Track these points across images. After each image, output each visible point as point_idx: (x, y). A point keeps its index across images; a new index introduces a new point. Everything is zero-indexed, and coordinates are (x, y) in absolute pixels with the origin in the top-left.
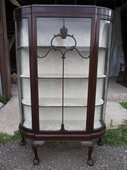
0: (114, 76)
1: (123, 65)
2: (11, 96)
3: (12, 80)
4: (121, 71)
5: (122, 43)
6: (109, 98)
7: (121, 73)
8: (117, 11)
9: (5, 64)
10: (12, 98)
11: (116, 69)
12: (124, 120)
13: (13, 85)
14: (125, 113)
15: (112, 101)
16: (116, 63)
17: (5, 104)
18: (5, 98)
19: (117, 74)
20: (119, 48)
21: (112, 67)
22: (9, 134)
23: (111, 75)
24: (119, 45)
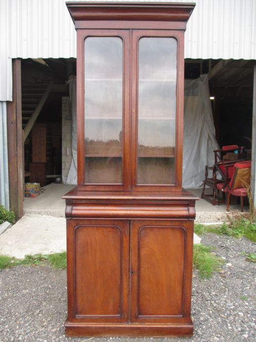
1: (211, 168)
2: (23, 214)
3: (25, 191)
4: (206, 178)
5: (214, 131)
9: (16, 165)
10: (24, 216)
13: (27, 199)
17: (13, 224)
18: (13, 215)
21: (199, 172)
22: (18, 257)
23: (198, 185)
24: (210, 134)
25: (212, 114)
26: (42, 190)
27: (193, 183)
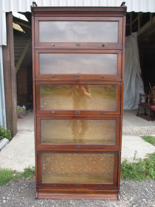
0: (133, 108)
1: (143, 95)
2: (16, 131)
3: (18, 114)
4: (140, 103)
5: (140, 71)
6: (130, 132)
7: (141, 104)
8: (133, 37)
10: (18, 134)
11: (135, 100)
12: (147, 154)
13: (19, 120)
14: (148, 147)
15: (132, 135)
16: (135, 95)
17: (10, 140)
18: (10, 133)
19: (137, 107)
20: (138, 76)
21: (130, 98)
22: (19, 170)
23: (130, 108)
24: (137, 73)
25: (139, 59)
26: (27, 113)
27: (126, 106)
